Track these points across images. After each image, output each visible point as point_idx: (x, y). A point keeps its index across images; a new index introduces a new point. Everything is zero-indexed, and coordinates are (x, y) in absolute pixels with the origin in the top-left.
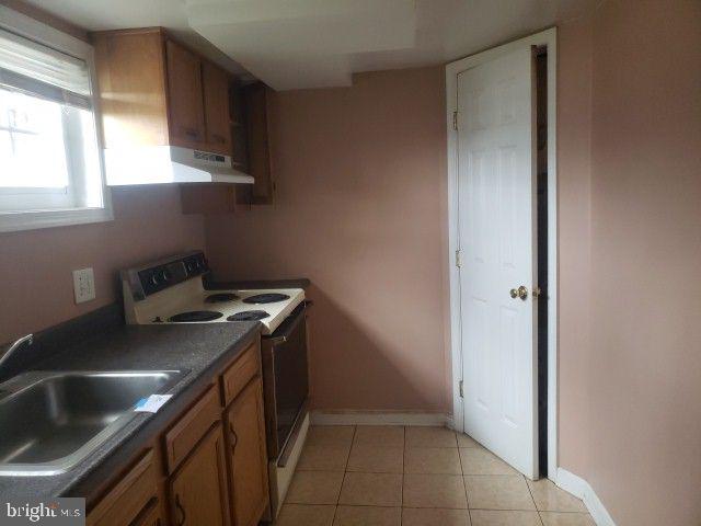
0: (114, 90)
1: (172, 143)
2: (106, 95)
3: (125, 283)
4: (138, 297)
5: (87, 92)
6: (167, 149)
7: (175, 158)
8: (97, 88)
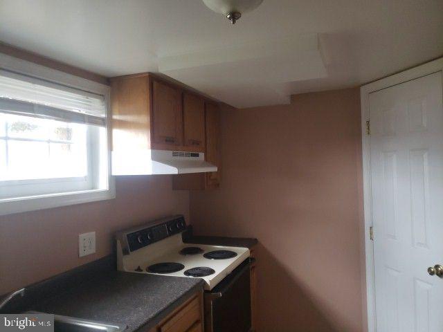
0: (120, 113)
1: (153, 147)
2: (115, 117)
3: (118, 242)
4: (126, 252)
5: (104, 116)
6: (149, 152)
7: (154, 158)
8: (110, 113)
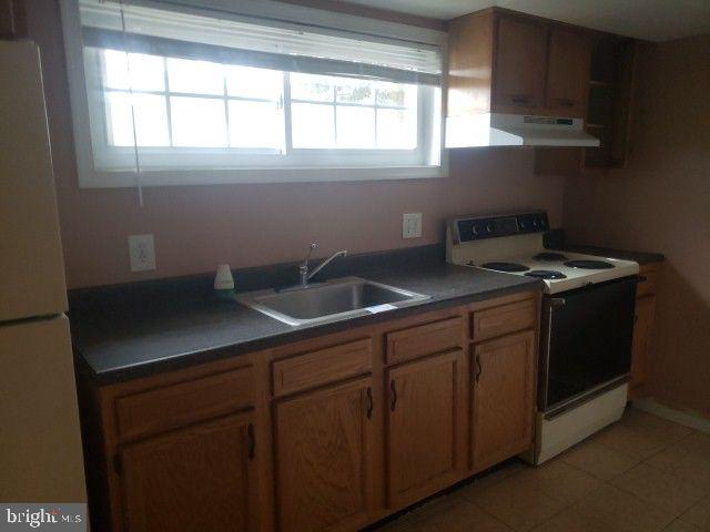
0: (458, 68)
1: (493, 109)
2: (452, 73)
3: (448, 229)
4: (455, 242)
5: (439, 72)
6: (487, 117)
7: (494, 124)
